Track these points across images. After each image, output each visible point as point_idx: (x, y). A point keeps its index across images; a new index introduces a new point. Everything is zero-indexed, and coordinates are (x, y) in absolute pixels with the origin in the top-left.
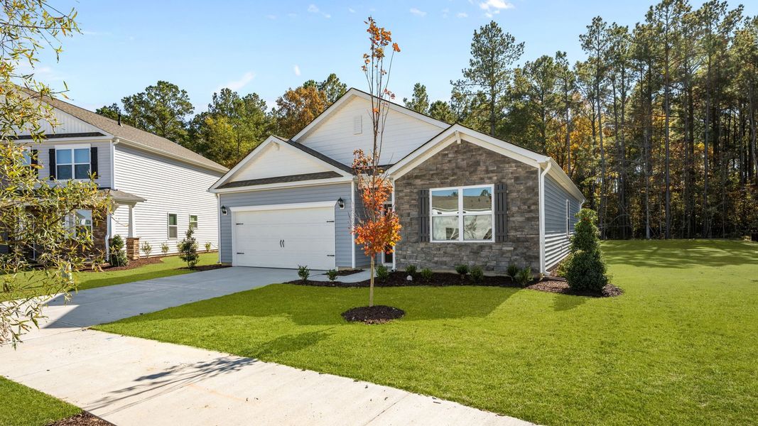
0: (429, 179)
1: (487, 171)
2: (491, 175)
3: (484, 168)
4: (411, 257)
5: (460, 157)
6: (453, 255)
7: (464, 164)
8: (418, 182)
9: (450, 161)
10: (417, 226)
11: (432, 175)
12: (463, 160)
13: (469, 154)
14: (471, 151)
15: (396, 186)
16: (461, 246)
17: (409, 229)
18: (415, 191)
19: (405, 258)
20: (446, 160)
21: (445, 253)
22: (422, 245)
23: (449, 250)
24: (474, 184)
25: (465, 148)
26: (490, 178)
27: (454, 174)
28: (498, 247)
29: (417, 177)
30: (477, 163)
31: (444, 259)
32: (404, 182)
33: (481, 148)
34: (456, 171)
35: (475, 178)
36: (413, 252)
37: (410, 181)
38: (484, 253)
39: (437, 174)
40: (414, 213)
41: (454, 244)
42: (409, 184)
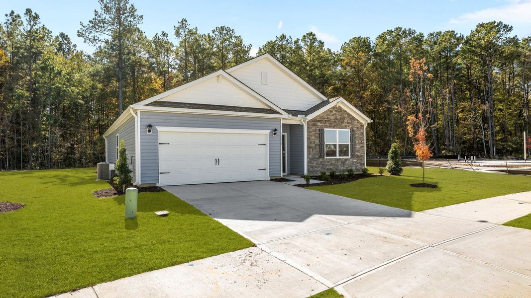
0: (324, 123)
1: (348, 123)
2: (349, 125)
3: (347, 121)
4: (315, 167)
5: (337, 114)
6: (335, 165)
7: (339, 117)
8: (319, 124)
9: (333, 115)
10: (318, 149)
11: (326, 121)
12: (339, 115)
13: (341, 113)
14: (341, 112)
15: (308, 125)
16: (337, 160)
17: (314, 151)
18: (318, 129)
19: (312, 168)
20: (332, 114)
21: (331, 164)
22: (321, 160)
23: (333, 162)
24: (343, 128)
25: (339, 110)
26: (349, 126)
27: (335, 122)
28: (352, 160)
29: (318, 121)
30: (344, 118)
31: (331, 167)
32: (312, 123)
33: (345, 111)
34: (336, 120)
35: (343, 125)
36: (316, 164)
37: (315, 123)
38: (347, 163)
39: (328, 121)
40: (317, 142)
41: (335, 159)
42: (314, 125)
